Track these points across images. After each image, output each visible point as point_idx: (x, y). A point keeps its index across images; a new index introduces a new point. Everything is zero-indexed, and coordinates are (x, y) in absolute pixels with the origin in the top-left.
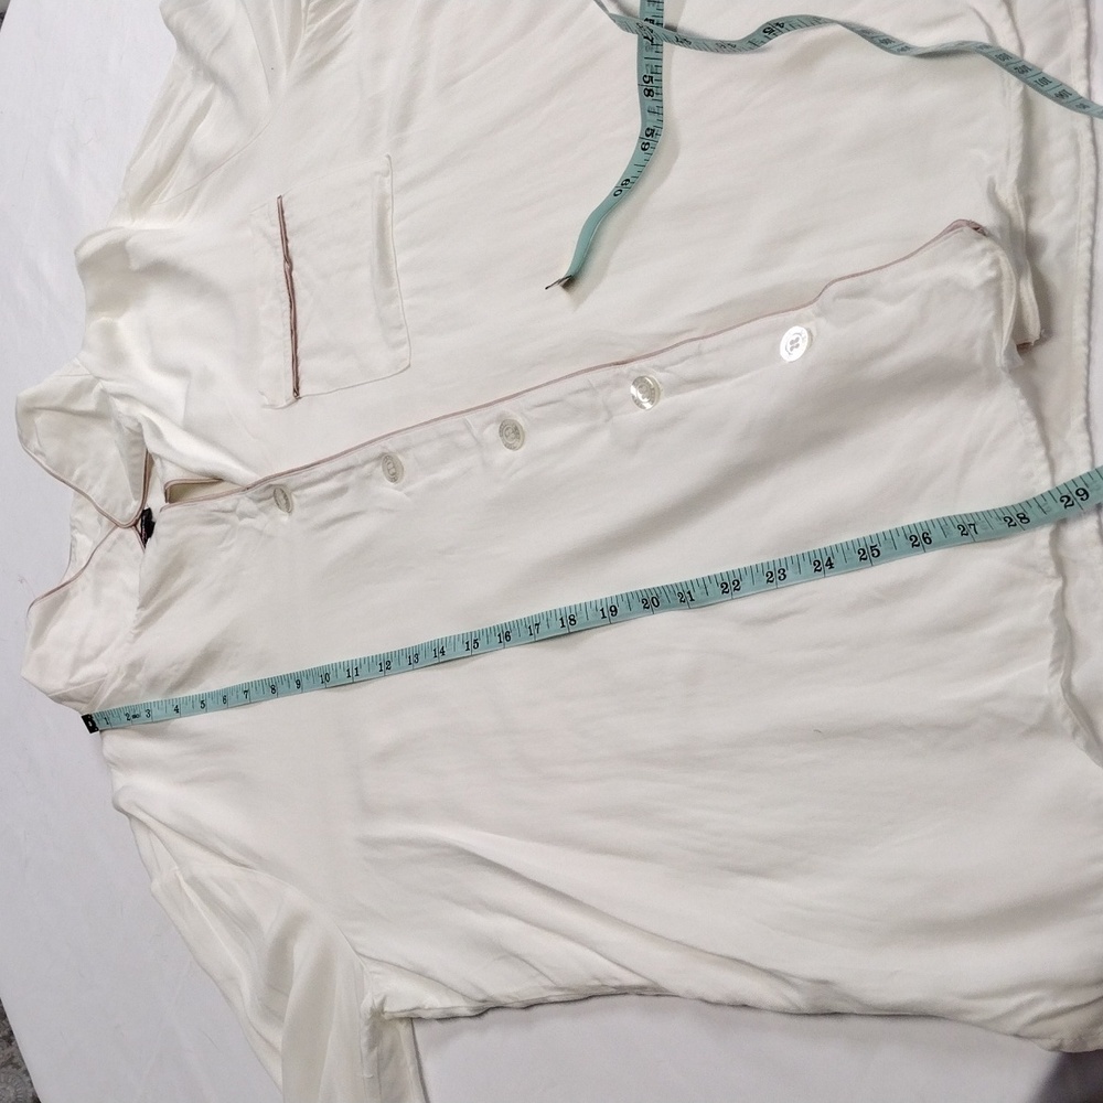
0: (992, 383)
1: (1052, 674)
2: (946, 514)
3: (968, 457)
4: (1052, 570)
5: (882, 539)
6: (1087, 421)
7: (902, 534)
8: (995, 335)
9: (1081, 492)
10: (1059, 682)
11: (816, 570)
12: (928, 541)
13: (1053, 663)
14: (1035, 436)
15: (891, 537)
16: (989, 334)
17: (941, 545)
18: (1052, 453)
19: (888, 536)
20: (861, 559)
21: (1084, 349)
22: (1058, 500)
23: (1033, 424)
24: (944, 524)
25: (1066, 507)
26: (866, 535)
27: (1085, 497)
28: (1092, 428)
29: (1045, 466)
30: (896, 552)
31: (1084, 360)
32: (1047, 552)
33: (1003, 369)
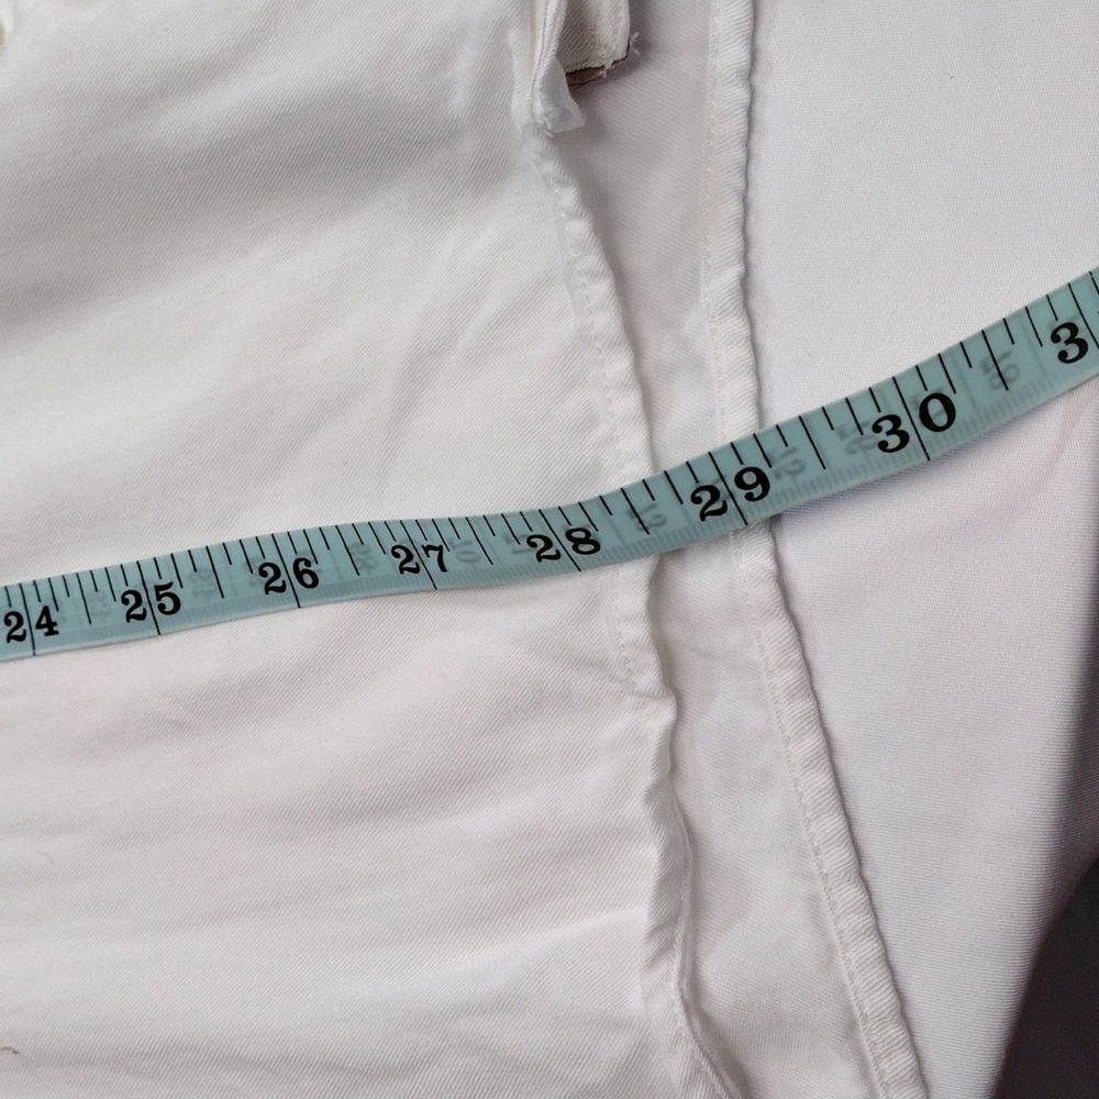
0: (490, 172)
1: (653, 962)
2: (361, 518)
3: (420, 367)
4: (649, 677)
5: (185, 568)
6: (745, 285)
7: (238, 558)
8: (513, 37)
9: (749, 478)
10: (673, 984)
11: (10, 637)
12: (308, 579)
13: (656, 930)
14: (606, 320)
15: (210, 564)
16: (500, 30)
17: (341, 592)
18: (650, 364)
19: (202, 562)
20: (129, 617)
21: (740, 94)
22: (686, 497)
23: (603, 288)
24: (353, 541)
25: (703, 516)
26: (145, 556)
27: (757, 491)
28: (756, 304)
29: (630, 402)
30: (223, 602)
31: (737, 123)
32: (638, 631)
33: (538, 130)
